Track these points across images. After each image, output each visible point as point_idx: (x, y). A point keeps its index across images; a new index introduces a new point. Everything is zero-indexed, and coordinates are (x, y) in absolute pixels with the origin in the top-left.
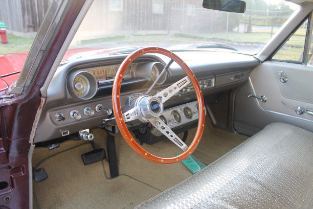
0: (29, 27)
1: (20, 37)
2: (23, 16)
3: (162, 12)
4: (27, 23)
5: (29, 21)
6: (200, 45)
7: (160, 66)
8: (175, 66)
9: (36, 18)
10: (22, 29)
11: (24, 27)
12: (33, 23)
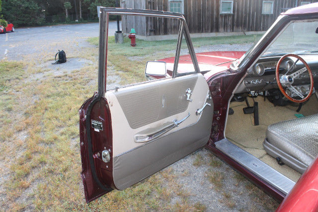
0: (151, 31)
1: (143, 40)
2: (147, 22)
3: (272, 13)
4: (149, 28)
5: (151, 26)
6: (313, 50)
7: (291, 63)
8: (300, 62)
9: (157, 23)
10: (145, 33)
11: (147, 31)
12: (154, 28)
